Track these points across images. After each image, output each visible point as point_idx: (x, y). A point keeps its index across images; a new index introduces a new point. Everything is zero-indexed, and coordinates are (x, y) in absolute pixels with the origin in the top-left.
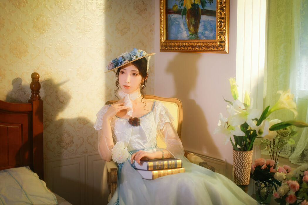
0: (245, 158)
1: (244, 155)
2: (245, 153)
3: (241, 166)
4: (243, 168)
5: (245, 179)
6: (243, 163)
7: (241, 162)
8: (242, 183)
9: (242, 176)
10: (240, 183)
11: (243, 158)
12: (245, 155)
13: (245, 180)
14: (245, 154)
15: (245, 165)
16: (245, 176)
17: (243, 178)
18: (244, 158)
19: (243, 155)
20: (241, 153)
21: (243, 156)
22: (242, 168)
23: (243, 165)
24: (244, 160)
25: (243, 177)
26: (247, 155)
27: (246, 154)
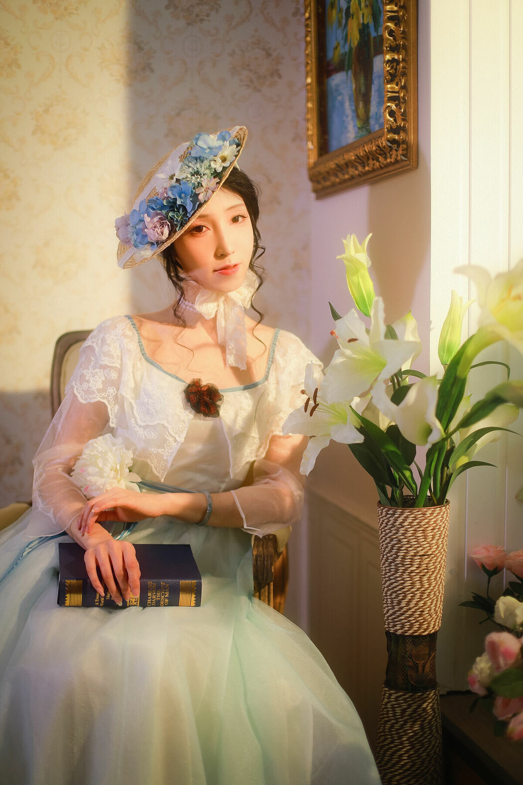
0: (403, 534)
1: (400, 520)
2: (402, 513)
3: (394, 560)
4: (401, 569)
5: (409, 613)
6: (399, 549)
7: (393, 546)
8: (402, 627)
9: (399, 603)
10: (395, 626)
11: (398, 530)
12: (404, 520)
13: (411, 615)
14: (402, 517)
15: (404, 558)
16: (410, 601)
17: (402, 608)
18: (402, 531)
19: (396, 520)
20: (391, 512)
21: (398, 523)
22: (396, 571)
23: (399, 559)
24: (399, 541)
25: (403, 604)
26: (409, 520)
27: (407, 517)
